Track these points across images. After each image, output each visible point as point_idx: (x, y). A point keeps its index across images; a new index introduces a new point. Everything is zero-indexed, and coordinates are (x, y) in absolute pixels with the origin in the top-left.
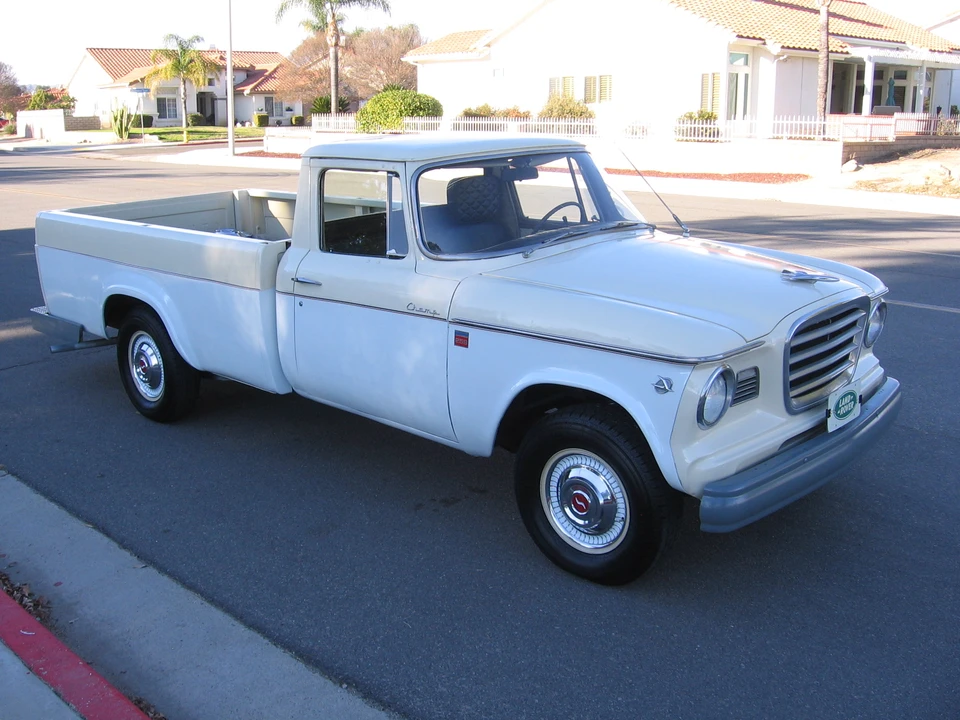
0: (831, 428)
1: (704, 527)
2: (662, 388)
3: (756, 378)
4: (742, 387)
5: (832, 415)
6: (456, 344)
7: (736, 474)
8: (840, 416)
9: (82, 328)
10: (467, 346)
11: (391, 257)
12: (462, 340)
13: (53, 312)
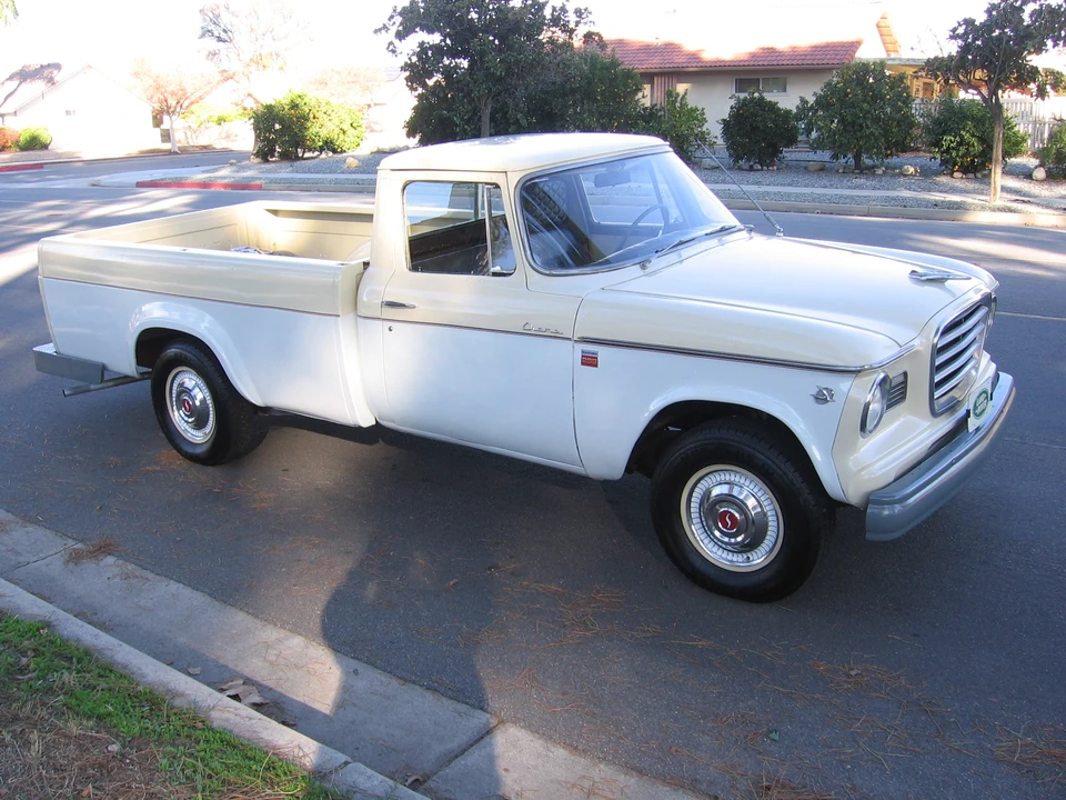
0: (971, 428)
1: (869, 536)
2: (821, 398)
3: (905, 382)
4: (894, 392)
5: (972, 414)
6: (583, 364)
7: (896, 480)
8: (977, 415)
9: (104, 368)
10: (596, 366)
11: (495, 274)
12: (590, 361)
13: (62, 351)
